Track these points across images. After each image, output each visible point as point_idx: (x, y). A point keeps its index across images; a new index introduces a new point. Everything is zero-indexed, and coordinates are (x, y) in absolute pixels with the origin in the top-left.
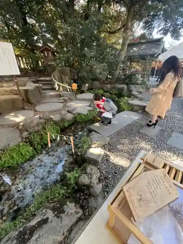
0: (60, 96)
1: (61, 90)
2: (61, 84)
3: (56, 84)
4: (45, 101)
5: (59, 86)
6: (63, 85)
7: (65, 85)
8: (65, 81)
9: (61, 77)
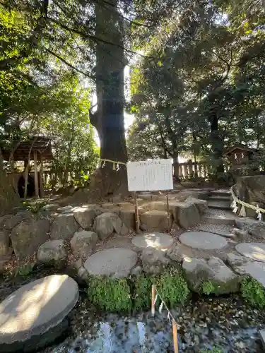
0: (236, 225)
1: (241, 214)
2: (243, 203)
3: (234, 202)
4: (202, 228)
5: (239, 205)
6: (247, 205)
7: (251, 206)
8: (251, 199)
9: (247, 191)
